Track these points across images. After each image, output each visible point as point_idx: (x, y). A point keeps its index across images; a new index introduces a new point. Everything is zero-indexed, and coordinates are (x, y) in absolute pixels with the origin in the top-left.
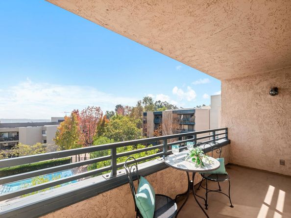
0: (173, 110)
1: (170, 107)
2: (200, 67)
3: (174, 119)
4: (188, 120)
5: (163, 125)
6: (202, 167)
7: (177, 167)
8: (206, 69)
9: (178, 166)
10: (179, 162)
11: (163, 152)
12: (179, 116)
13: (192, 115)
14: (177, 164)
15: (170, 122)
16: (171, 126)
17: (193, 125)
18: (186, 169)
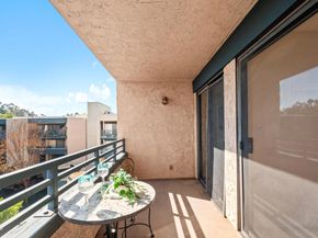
0: (26, 117)
1: (21, 113)
2: (100, 52)
3: (32, 132)
4: (56, 133)
5: (8, 141)
6: (139, 203)
7: (97, 219)
8: (107, 58)
9: (98, 215)
10: (95, 207)
11: (48, 196)
12: (41, 127)
13: (63, 125)
14: (95, 212)
15: (24, 136)
16: (26, 144)
17: (64, 140)
18: (119, 216)
